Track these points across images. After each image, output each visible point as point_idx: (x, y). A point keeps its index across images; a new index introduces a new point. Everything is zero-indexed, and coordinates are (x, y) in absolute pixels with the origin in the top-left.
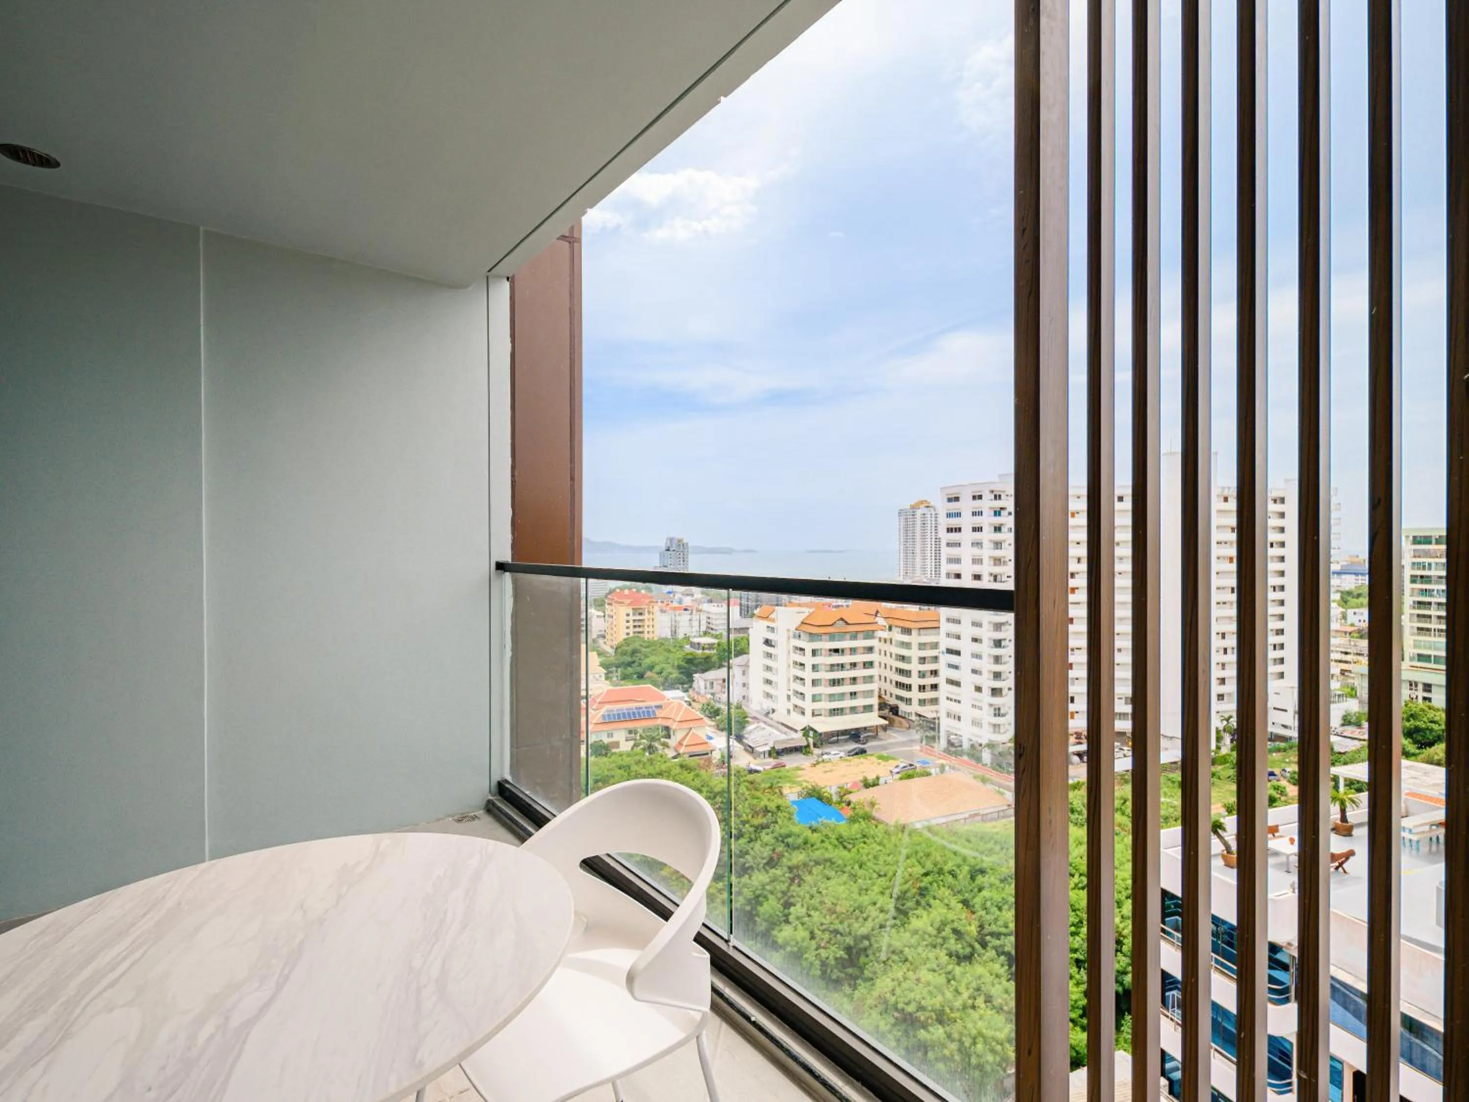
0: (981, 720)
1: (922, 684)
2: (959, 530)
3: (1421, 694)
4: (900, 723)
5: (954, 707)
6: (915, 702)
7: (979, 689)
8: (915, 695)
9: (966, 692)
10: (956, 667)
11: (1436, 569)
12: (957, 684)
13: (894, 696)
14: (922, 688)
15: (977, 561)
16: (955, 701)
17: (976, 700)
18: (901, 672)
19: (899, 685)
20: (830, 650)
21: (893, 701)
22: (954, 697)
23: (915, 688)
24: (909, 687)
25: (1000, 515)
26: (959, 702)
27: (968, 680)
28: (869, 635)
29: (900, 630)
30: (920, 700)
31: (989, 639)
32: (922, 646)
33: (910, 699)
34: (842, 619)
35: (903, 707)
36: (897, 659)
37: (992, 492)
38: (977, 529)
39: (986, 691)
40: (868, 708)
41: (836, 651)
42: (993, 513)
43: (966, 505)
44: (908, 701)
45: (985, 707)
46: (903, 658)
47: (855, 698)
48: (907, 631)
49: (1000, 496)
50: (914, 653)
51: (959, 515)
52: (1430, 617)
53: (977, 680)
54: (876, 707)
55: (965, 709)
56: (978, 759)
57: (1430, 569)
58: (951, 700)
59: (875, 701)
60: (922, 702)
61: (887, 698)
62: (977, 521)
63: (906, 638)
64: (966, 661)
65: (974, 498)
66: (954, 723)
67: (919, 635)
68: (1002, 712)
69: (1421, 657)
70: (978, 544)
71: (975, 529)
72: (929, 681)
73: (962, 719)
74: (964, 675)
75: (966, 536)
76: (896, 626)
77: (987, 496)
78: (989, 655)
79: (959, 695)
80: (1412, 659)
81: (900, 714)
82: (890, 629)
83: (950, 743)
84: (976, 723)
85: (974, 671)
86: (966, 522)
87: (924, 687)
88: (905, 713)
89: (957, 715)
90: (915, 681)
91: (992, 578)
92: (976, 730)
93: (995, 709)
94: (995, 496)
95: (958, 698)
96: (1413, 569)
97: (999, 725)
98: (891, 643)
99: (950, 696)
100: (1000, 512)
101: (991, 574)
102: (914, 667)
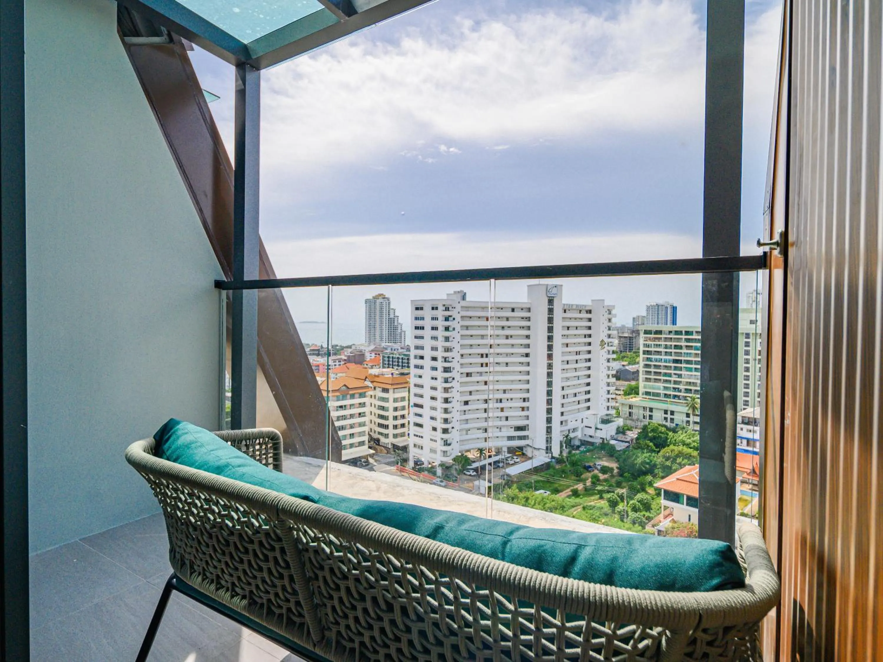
0: (436, 448)
1: (395, 424)
2: (422, 328)
3: (648, 413)
4: (381, 450)
5: (418, 441)
6: (391, 436)
7: (435, 429)
8: (391, 431)
9: (426, 432)
10: (420, 416)
11: (654, 347)
12: (421, 426)
13: (377, 433)
14: (395, 427)
15: (435, 349)
16: (419, 437)
17: (433, 436)
18: (381, 417)
19: (380, 425)
20: (337, 407)
21: (376, 436)
22: (418, 434)
23: (391, 427)
24: (387, 427)
25: (448, 320)
26: (422, 437)
27: (428, 423)
28: (362, 395)
29: (381, 389)
30: (394, 435)
31: (442, 398)
32: (395, 400)
33: (388, 434)
34: (345, 385)
35: (383, 440)
36: (378, 409)
37: (444, 305)
38: (434, 328)
39: (439, 430)
40: (362, 444)
41: (341, 407)
42: (444, 319)
43: (427, 313)
44: (386, 436)
45: (439, 440)
46: (383, 408)
47: (353, 438)
48: (386, 390)
49: (448, 308)
50: (391, 405)
51: (423, 319)
52: (651, 372)
53: (434, 423)
54: (367, 442)
55: (425, 442)
56: (434, 474)
57: (651, 347)
58: (417, 436)
59: (366, 438)
60: (395, 436)
61: (372, 434)
62: (435, 323)
63: (385, 395)
64: (426, 412)
65: (433, 309)
66: (417, 450)
67: (394, 392)
68: (448, 442)
69: (647, 393)
70: (435, 338)
71: (433, 328)
72: (399, 422)
73: (424, 448)
74: (425, 421)
75: (427, 333)
76: (379, 387)
77: (441, 308)
78: (442, 408)
79: (422, 433)
80: (643, 394)
81: (381, 444)
82: (375, 388)
83: (416, 463)
84: (433, 451)
85: (432, 418)
86: (428, 323)
87: (396, 426)
88: (384, 443)
89: (420, 445)
90: (391, 422)
91: (443, 360)
92: (433, 455)
93: (444, 441)
94: (446, 308)
95: (421, 435)
96: (644, 347)
97: (447, 451)
98: (375, 398)
99: (417, 434)
100: (448, 318)
101: (443, 357)
102: (391, 414)
